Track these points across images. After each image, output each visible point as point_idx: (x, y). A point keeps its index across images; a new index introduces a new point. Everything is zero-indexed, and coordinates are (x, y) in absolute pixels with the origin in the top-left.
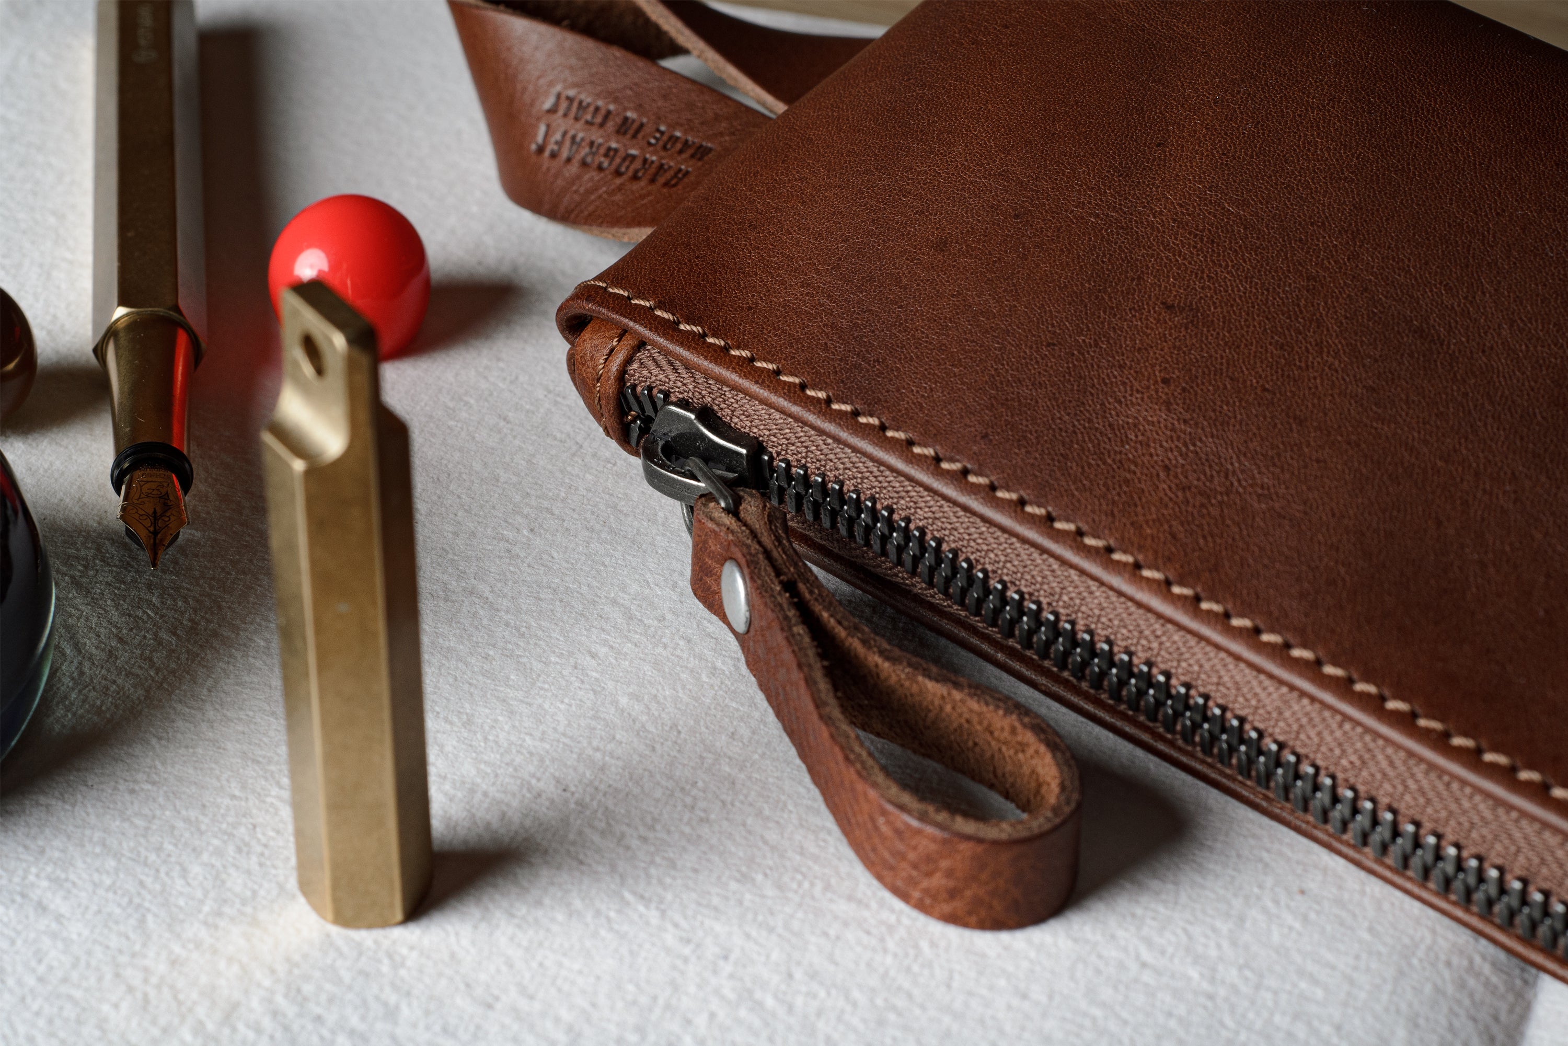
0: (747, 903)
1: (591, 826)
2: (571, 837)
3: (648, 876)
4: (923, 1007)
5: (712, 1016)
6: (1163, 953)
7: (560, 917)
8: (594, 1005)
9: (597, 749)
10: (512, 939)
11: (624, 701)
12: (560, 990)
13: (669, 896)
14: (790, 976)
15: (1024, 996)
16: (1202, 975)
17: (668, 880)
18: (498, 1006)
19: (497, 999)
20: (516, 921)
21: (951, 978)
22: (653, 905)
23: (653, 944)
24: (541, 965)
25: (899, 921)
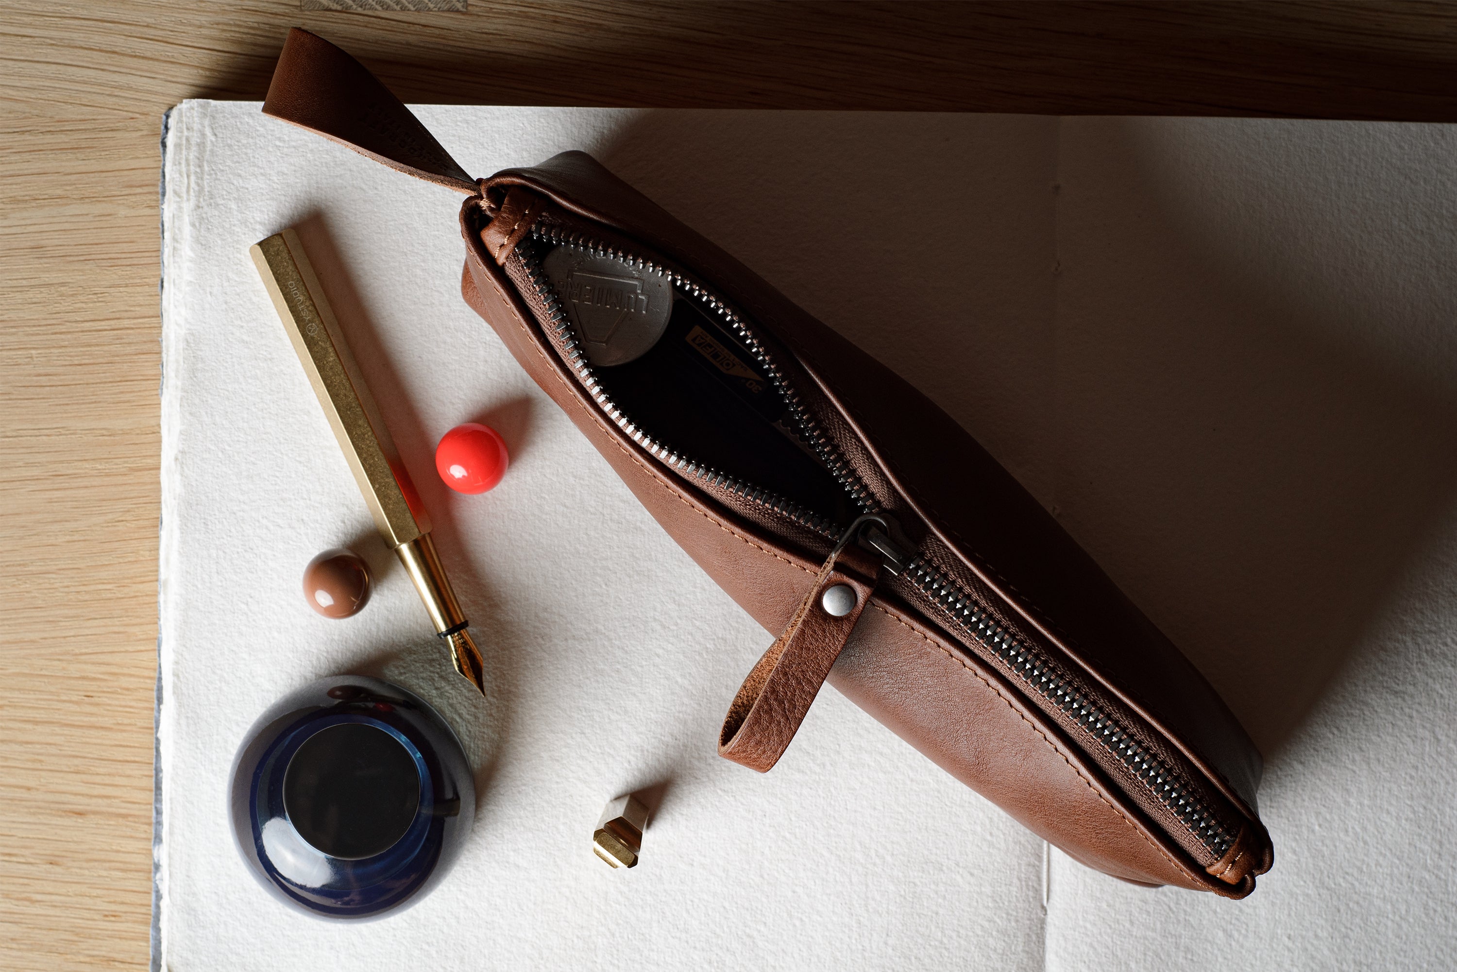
0: (763, 784)
1: (693, 757)
2: (688, 765)
3: (723, 778)
4: (841, 823)
5: (770, 847)
6: (917, 771)
7: (700, 810)
8: (728, 854)
9: (679, 712)
10: (687, 827)
11: (679, 680)
12: (713, 850)
13: (734, 787)
14: (791, 820)
15: (875, 809)
16: (933, 780)
17: (731, 779)
18: (695, 864)
19: (693, 860)
20: (684, 817)
21: (846, 805)
22: (730, 794)
23: (737, 816)
24: (702, 838)
25: (819, 778)
